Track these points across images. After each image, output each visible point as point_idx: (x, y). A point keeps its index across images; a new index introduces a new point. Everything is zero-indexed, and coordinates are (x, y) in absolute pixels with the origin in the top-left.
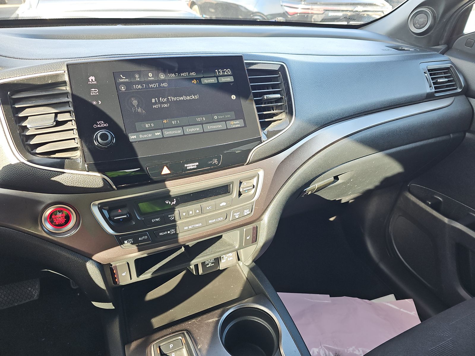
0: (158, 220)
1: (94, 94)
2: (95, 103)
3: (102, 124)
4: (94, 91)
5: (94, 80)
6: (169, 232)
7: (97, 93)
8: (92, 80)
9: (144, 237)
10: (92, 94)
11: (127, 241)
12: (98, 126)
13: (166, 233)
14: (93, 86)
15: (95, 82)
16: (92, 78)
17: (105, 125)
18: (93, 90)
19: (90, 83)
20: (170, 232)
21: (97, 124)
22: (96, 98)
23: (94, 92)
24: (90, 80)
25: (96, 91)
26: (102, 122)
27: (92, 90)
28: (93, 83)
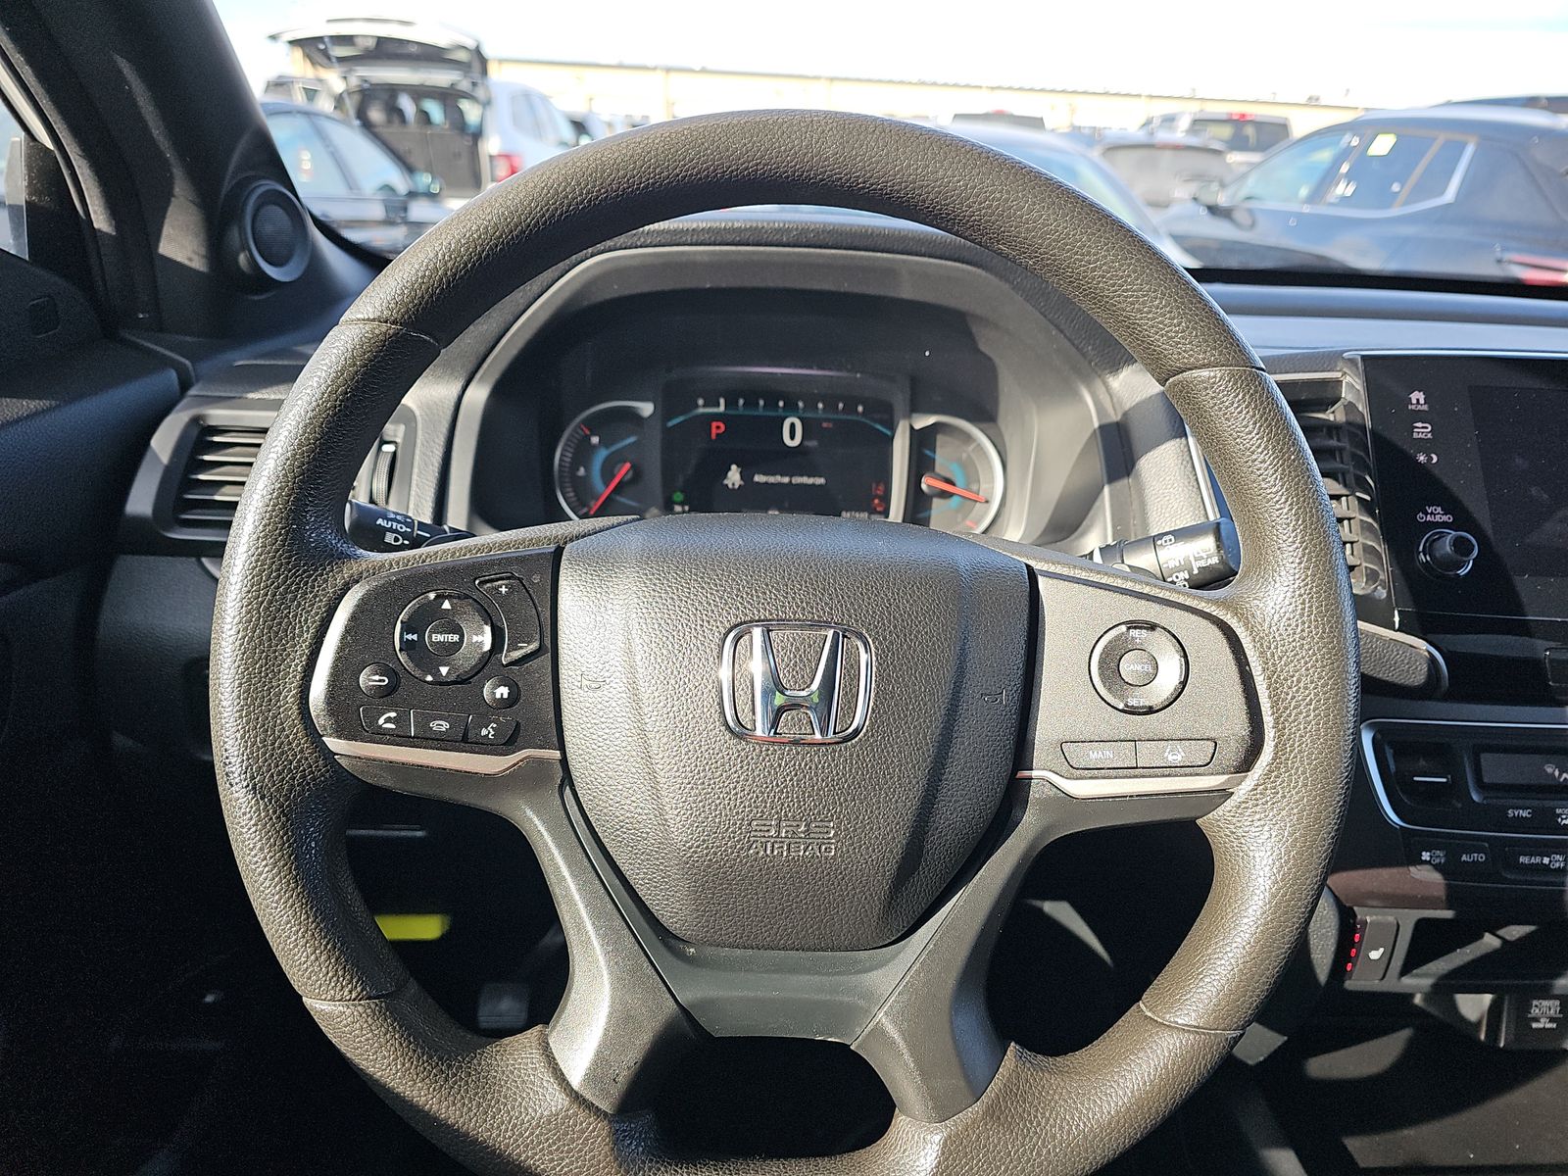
0: (1525, 814)
1: (1420, 436)
2: (1422, 458)
3: (1439, 513)
4: (1423, 428)
5: (1422, 401)
6: (1546, 860)
7: (1429, 435)
8: (1418, 400)
9: (1476, 855)
10: (1415, 436)
11: (1428, 854)
12: (1429, 518)
13: (1538, 860)
14: (1419, 416)
15: (1425, 407)
16: (1417, 396)
17: (1445, 518)
18: (1419, 425)
19: (1413, 407)
20: (1550, 861)
21: (1426, 514)
22: (1424, 446)
23: (1422, 430)
24: (1414, 401)
25: (1427, 428)
26: (1439, 509)
27: (1415, 425)
28: (1419, 407)
